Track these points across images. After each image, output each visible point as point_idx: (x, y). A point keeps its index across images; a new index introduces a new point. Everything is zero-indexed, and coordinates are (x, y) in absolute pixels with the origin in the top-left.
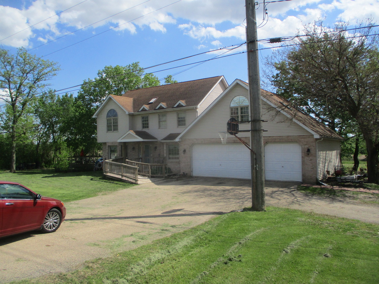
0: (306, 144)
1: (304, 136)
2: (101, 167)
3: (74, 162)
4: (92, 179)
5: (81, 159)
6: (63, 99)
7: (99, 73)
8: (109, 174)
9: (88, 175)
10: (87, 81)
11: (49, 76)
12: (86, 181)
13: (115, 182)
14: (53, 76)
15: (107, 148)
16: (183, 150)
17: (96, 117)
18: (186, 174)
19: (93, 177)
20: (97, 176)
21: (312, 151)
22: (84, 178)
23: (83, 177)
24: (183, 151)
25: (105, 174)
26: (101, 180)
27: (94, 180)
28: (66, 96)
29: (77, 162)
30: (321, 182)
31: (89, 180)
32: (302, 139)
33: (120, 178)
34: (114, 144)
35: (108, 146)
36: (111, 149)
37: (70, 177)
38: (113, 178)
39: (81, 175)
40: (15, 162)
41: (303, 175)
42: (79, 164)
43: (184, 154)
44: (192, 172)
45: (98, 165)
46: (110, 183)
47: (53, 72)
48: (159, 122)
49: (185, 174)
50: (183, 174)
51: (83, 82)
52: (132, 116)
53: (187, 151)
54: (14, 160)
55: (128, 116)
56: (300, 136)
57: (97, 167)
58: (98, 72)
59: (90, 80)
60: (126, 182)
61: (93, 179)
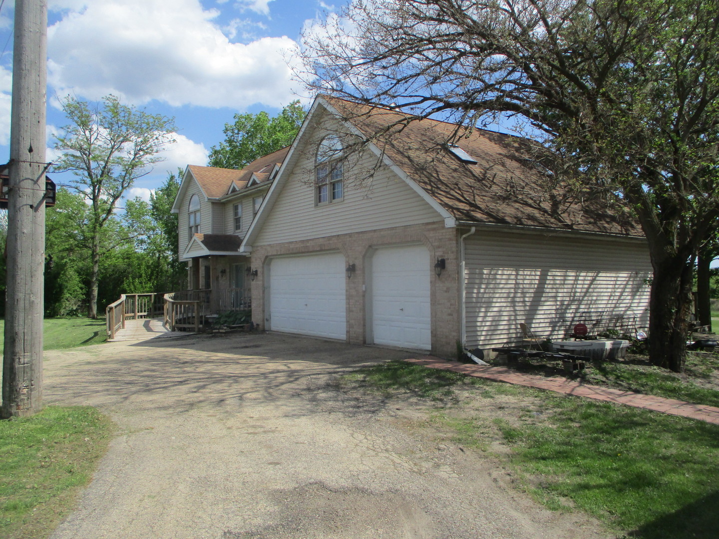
0: (439, 247)
1: (434, 223)
17: (177, 211)
18: (258, 325)
21: (450, 266)
30: (469, 354)
32: (431, 234)
40: (96, 301)
41: (434, 334)
49: (255, 324)
52: (220, 205)
53: (258, 273)
54: (94, 297)
55: (211, 205)
56: (428, 224)
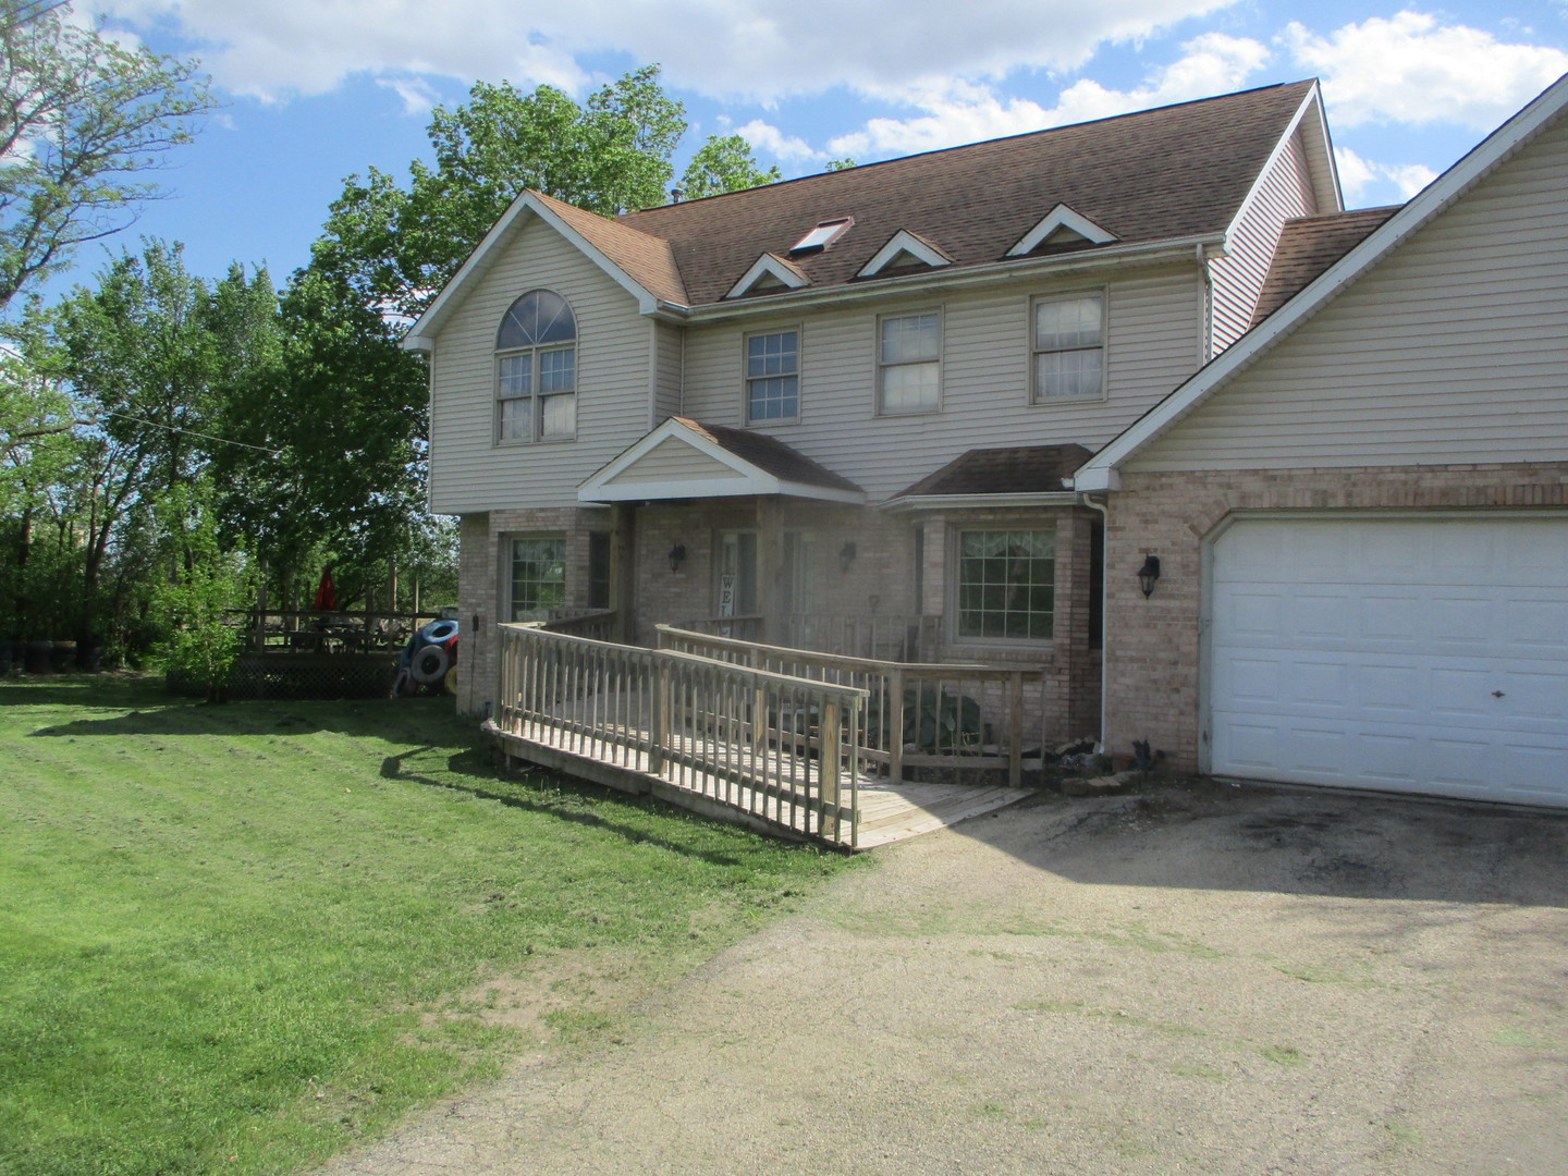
2: (439, 672)
3: (281, 640)
4: (390, 769)
5: (321, 627)
6: (224, 296)
7: (437, 126)
8: (529, 733)
9: (360, 727)
10: (364, 184)
11: (153, 146)
12: (342, 778)
13: (604, 810)
14: (173, 145)
15: (493, 550)
16: (1139, 560)
17: (427, 345)
18: (1161, 754)
19: (401, 749)
20: (430, 743)
22: (330, 750)
23: (323, 743)
24: (1141, 574)
25: (493, 726)
26: (474, 782)
27: (407, 776)
28: (236, 279)
29: (298, 640)
31: (372, 775)
33: (638, 777)
34: (540, 525)
35: (502, 535)
36: (516, 556)
37: (232, 741)
38: (568, 769)
39: (312, 727)
42: (311, 651)
43: (1148, 593)
44: (1206, 738)
45: (417, 661)
46: (565, 816)
47: (173, 122)
48: (883, 368)
49: (1152, 752)
50: (1132, 751)
51: (343, 187)
52: (675, 330)
53: (1169, 568)
55: (652, 329)
57: (415, 672)
58: (431, 121)
59: (378, 179)
60: (709, 819)
61: (405, 766)
